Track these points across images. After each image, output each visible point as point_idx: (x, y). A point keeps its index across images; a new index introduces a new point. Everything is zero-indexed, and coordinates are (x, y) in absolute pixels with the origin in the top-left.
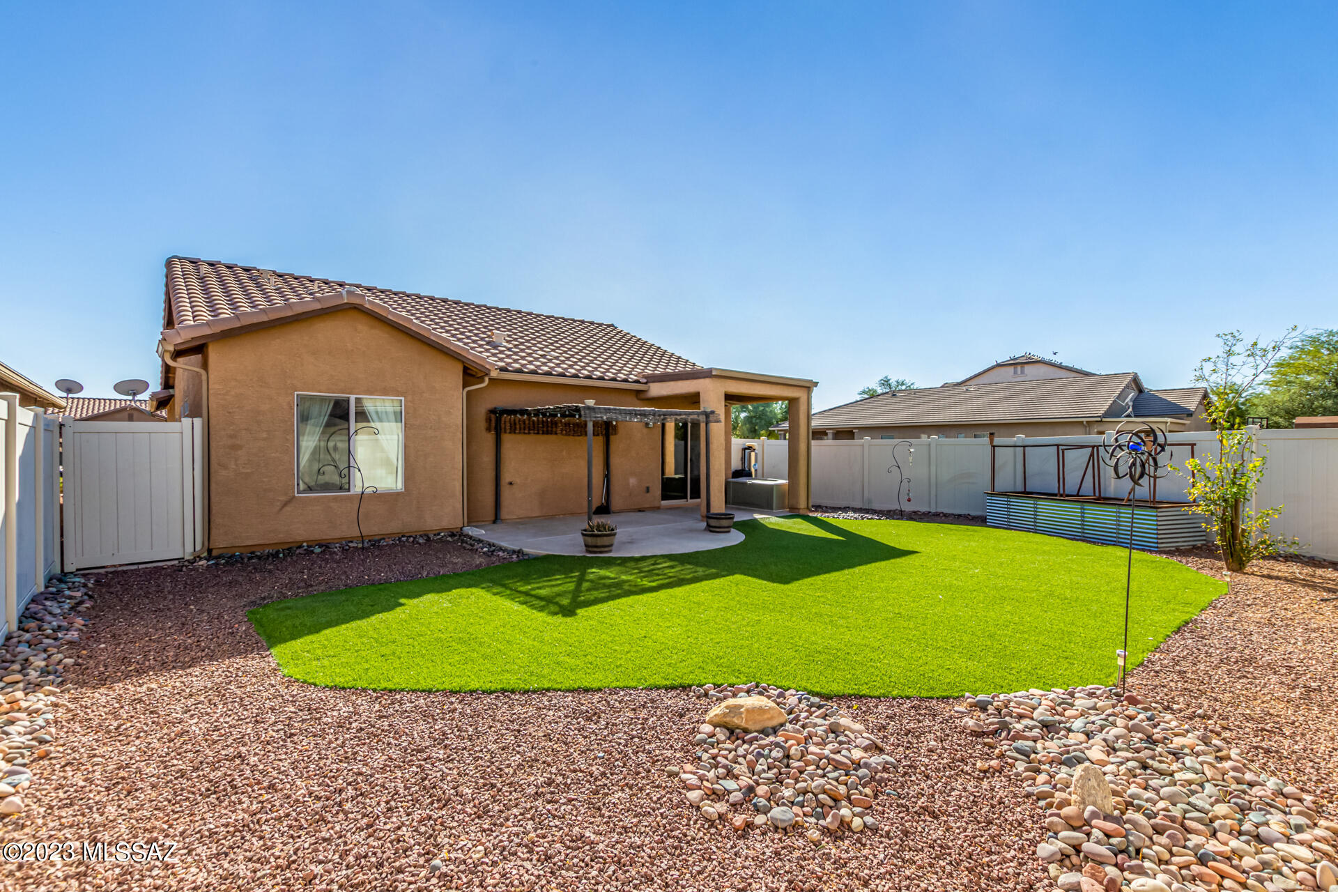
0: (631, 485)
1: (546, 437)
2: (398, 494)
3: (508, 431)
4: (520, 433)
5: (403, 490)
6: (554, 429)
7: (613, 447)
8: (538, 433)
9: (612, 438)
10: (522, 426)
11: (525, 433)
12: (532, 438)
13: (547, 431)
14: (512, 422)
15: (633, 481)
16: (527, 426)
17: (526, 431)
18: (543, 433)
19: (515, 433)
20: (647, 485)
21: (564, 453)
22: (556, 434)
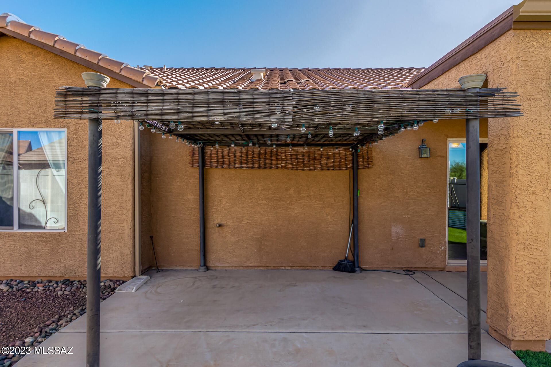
0: (394, 235)
1: (262, 172)
2: (60, 234)
3: (214, 165)
4: (229, 167)
5: (66, 230)
6: (274, 162)
7: (364, 185)
8: (253, 167)
9: (363, 173)
10: (232, 159)
11: (235, 167)
12: (246, 173)
13: (265, 164)
14: (220, 155)
15: (397, 230)
16: (238, 158)
17: (237, 165)
18: (259, 168)
19: (222, 167)
20: (422, 237)
21: (292, 191)
22: (277, 168)
